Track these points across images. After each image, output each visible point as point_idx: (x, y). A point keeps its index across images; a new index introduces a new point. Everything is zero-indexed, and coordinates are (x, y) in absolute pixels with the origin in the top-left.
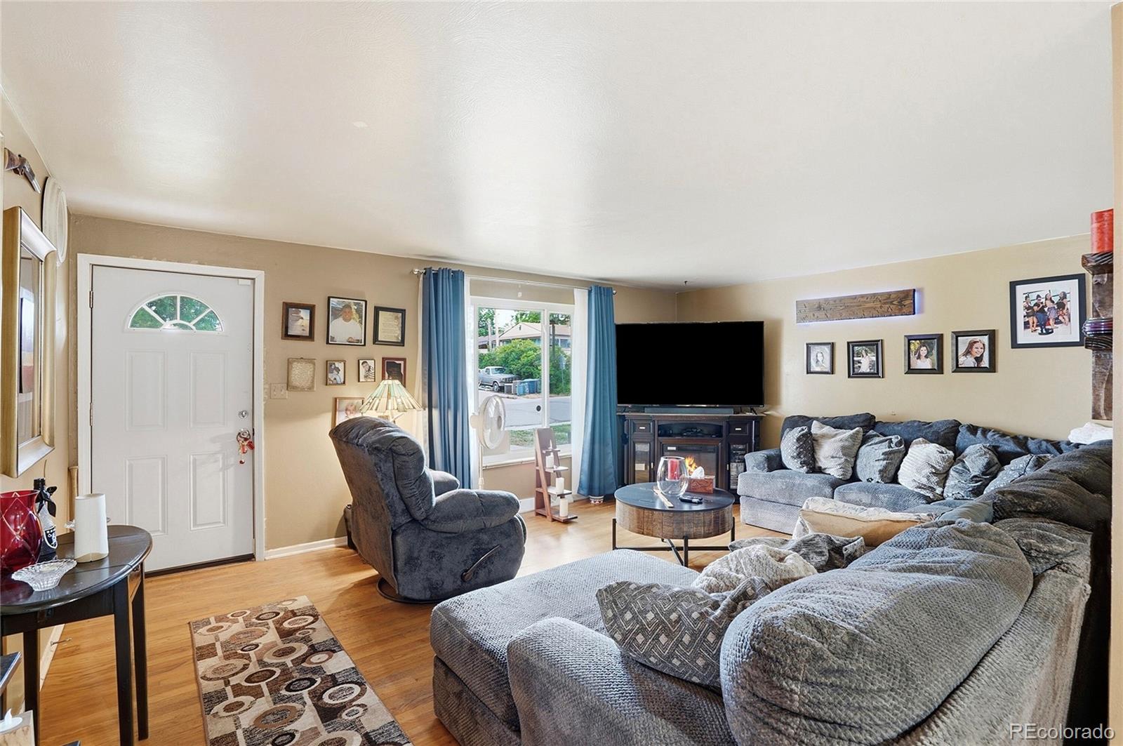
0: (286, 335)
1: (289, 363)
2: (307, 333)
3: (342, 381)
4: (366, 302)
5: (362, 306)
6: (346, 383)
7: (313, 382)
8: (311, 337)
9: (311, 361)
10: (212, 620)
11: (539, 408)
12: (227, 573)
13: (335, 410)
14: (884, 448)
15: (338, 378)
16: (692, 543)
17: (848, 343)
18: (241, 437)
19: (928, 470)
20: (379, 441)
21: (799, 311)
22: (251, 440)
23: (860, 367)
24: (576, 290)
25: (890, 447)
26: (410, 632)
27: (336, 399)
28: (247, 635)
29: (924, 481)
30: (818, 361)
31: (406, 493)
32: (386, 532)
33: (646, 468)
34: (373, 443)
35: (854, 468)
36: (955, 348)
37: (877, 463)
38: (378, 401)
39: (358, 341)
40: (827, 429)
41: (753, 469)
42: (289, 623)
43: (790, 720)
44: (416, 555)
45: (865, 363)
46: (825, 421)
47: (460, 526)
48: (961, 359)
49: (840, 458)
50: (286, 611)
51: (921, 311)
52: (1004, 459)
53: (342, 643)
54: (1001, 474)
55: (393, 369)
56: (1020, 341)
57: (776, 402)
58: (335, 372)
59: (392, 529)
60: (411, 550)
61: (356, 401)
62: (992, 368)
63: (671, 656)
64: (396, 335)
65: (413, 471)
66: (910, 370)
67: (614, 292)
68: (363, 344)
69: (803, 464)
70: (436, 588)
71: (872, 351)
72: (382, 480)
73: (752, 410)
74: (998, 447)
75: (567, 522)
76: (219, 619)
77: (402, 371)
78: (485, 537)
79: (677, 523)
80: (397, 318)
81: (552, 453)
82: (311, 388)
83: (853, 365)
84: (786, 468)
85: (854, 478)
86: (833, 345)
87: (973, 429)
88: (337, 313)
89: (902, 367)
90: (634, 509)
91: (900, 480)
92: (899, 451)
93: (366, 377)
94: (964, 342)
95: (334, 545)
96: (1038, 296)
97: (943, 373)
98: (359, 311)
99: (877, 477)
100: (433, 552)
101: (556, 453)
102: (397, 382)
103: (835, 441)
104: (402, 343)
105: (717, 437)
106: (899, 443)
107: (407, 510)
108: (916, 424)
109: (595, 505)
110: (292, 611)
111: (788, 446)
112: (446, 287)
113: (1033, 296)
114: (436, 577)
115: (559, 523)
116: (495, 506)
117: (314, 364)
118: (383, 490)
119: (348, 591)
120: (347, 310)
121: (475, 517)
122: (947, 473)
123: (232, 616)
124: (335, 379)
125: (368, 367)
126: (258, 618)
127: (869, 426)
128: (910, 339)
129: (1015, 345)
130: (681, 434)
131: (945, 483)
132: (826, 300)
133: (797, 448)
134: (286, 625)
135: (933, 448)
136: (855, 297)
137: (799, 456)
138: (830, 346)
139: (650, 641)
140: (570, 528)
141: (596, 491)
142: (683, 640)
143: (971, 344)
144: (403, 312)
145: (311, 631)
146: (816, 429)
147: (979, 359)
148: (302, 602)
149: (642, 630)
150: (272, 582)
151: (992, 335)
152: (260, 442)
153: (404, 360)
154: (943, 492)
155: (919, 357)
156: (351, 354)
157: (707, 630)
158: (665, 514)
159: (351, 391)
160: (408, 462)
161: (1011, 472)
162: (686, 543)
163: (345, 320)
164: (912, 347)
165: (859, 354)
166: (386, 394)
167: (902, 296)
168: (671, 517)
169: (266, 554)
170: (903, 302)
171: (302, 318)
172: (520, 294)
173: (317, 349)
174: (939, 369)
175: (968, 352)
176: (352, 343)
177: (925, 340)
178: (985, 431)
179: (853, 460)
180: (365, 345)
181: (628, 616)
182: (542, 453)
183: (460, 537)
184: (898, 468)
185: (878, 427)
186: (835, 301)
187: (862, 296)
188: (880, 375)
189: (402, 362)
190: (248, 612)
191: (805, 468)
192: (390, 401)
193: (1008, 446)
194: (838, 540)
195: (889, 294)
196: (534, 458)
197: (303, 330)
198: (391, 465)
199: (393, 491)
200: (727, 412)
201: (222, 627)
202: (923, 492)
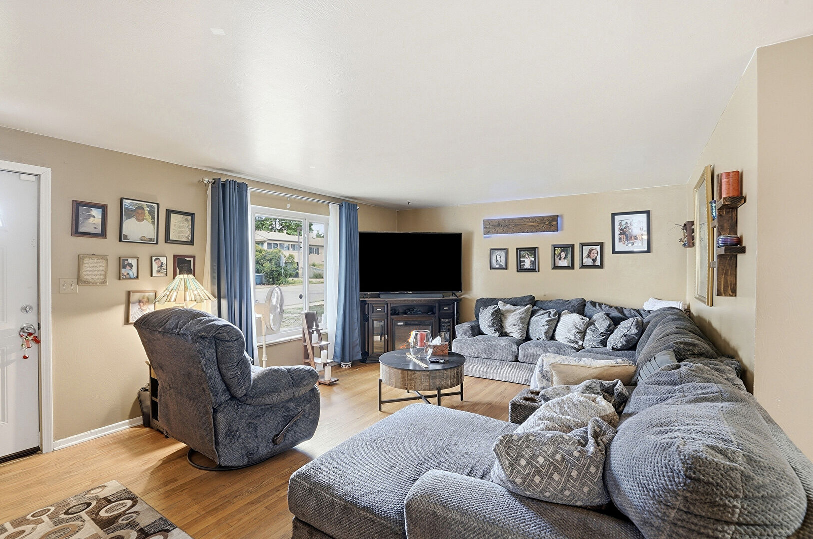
0: (76, 232)
1: (80, 259)
2: (99, 231)
3: (135, 275)
4: (158, 205)
5: (154, 208)
6: (140, 277)
7: (105, 277)
8: (103, 234)
9: (104, 258)
10: (8, 525)
11: (301, 297)
12: (10, 471)
13: (128, 303)
14: (546, 318)
15: (131, 273)
16: (442, 392)
17: (517, 249)
18: (24, 332)
19: (575, 331)
20: (203, 330)
21: (485, 227)
22: (36, 335)
23: (524, 265)
24: (330, 205)
25: (549, 317)
26: (236, 497)
27: (129, 292)
28: (59, 534)
29: (572, 337)
30: (497, 261)
31: (229, 374)
32: (206, 411)
33: (381, 339)
34: (199, 332)
35: (528, 332)
36: (581, 253)
37: (543, 328)
38: (175, 294)
39: (151, 240)
40: (508, 306)
41: (461, 335)
42: (106, 511)
43: (726, 528)
44: (235, 428)
45: (527, 263)
46: (506, 301)
47: (275, 398)
48: (585, 260)
49: (519, 325)
50: (99, 500)
51: (562, 230)
52: (616, 322)
53: (172, 520)
54: (616, 331)
55: (183, 265)
56: (616, 250)
57: (469, 289)
58: (128, 268)
59: (213, 407)
60: (230, 424)
61: (147, 294)
62: (601, 266)
63: (564, 489)
64: (187, 235)
65: (236, 355)
66: (555, 267)
67: (358, 207)
68: (155, 242)
69: (496, 330)
70: (252, 454)
71: (532, 254)
72: (205, 365)
73: (453, 294)
74: (610, 314)
75: (331, 384)
76: (16, 523)
77: (192, 267)
78: (292, 405)
79: (432, 379)
80: (187, 220)
81: (315, 332)
82: (104, 282)
83: (520, 264)
84: (483, 334)
85: (528, 338)
86: (507, 250)
87: (594, 304)
88: (131, 213)
89: (550, 265)
90: (400, 371)
91: (557, 337)
92: (555, 319)
93: (158, 272)
94: (586, 249)
95: (128, 427)
96: (626, 223)
97: (574, 269)
98: (151, 213)
99: (543, 337)
100: (250, 423)
101: (318, 332)
102: (191, 276)
103: (516, 315)
104: (191, 243)
105: (432, 314)
106: (555, 314)
107: (228, 388)
108: (561, 301)
109: (346, 370)
110: (105, 498)
111: (485, 319)
112: (233, 195)
113: (624, 223)
114: (252, 444)
115: (326, 386)
116: (302, 379)
117: (107, 260)
118: (206, 374)
119: (158, 469)
120: (140, 211)
121: (287, 390)
122: (585, 332)
123: (33, 516)
124: (128, 274)
125: (160, 263)
126: (66, 513)
127: (534, 304)
128: (555, 247)
129: (614, 252)
130: (405, 313)
131: (584, 338)
132: (504, 220)
133: (492, 320)
134: (103, 514)
135: (576, 317)
136: (522, 219)
137: (493, 325)
138: (505, 251)
139: (545, 479)
140: (335, 388)
141: (347, 358)
142: (572, 474)
143: (590, 251)
144: (192, 215)
145: (134, 515)
146: (501, 305)
147: (594, 260)
148: (112, 487)
149: (538, 472)
150: (70, 473)
151: (602, 245)
152: (47, 335)
153: (194, 257)
154: (583, 344)
155: (560, 259)
156: (144, 252)
157: (589, 464)
158: (423, 373)
159: (145, 285)
160: (231, 347)
161: (622, 329)
162: (439, 392)
163: (138, 220)
164: (556, 252)
165: (524, 256)
166: (182, 287)
167: (551, 219)
168: (428, 375)
169: (55, 446)
170: (551, 223)
171: (94, 217)
172: (289, 206)
173: (110, 246)
174: (572, 267)
175: (589, 256)
176: (144, 242)
177: (564, 248)
178: (600, 305)
179: (526, 326)
180: (157, 243)
181: (523, 462)
182: (309, 332)
183: (272, 408)
184: (555, 330)
185: (538, 304)
186: (509, 221)
187: (527, 218)
188: (537, 270)
189: (192, 260)
190: (52, 509)
191: (497, 333)
192: (187, 292)
193: (615, 314)
194: (606, 383)
195: (543, 218)
196: (301, 335)
197: (95, 228)
198: (214, 350)
199: (216, 374)
200: (437, 296)
201: (24, 531)
202: (572, 345)
